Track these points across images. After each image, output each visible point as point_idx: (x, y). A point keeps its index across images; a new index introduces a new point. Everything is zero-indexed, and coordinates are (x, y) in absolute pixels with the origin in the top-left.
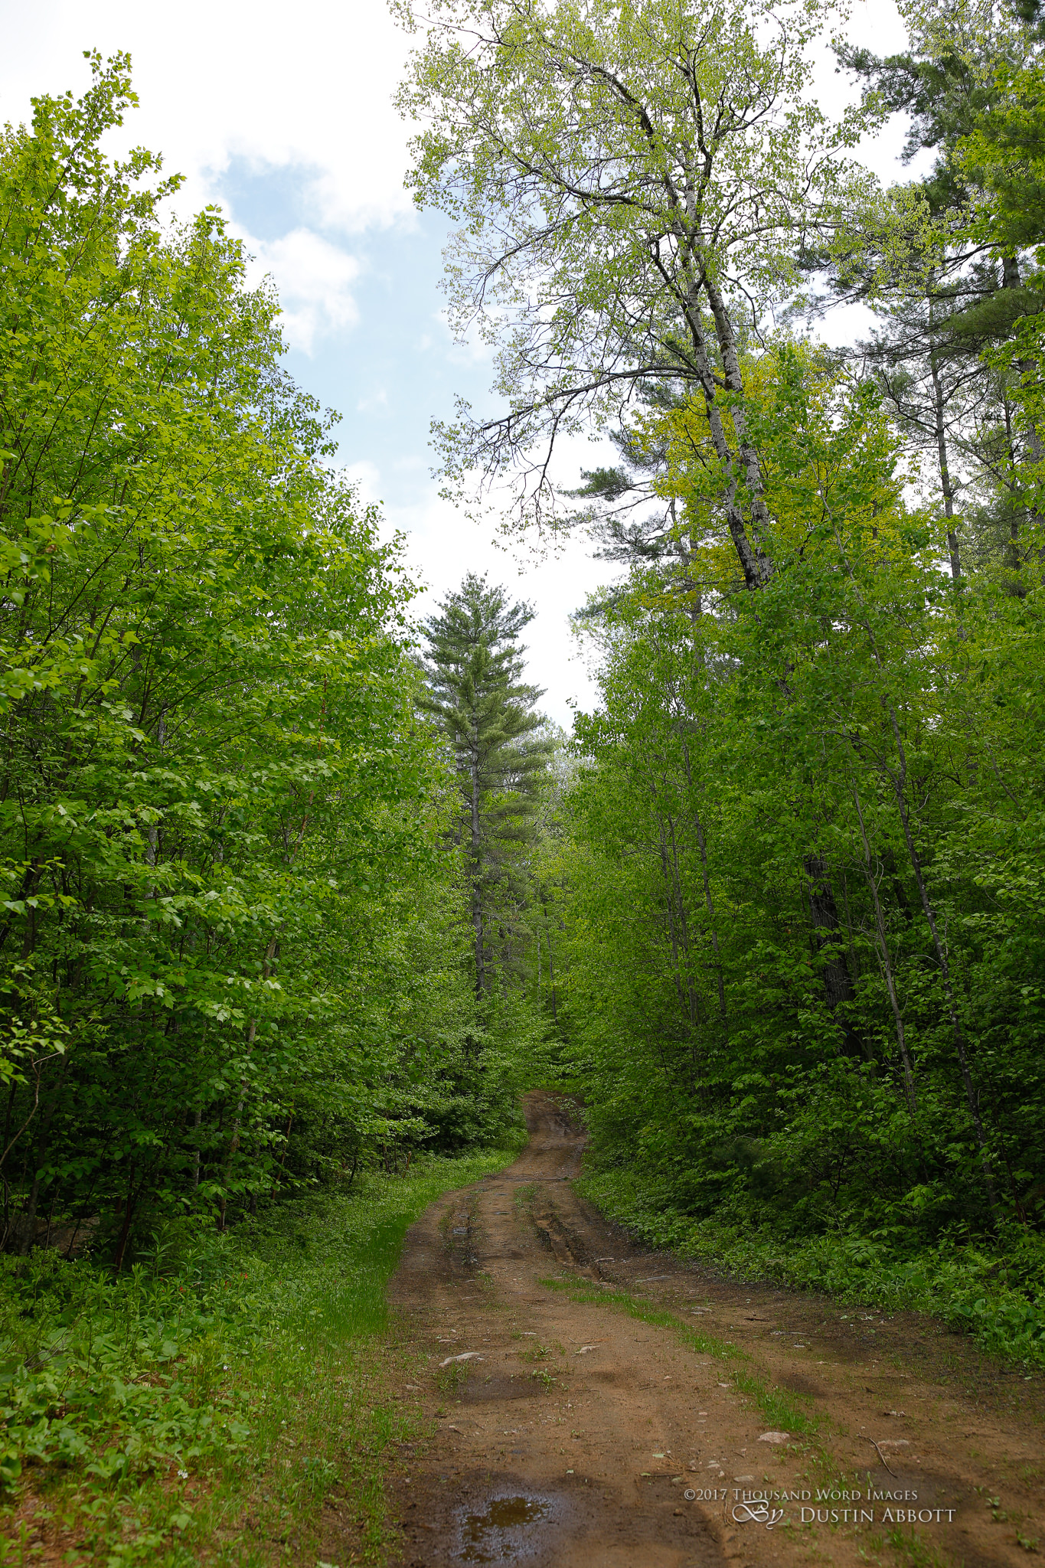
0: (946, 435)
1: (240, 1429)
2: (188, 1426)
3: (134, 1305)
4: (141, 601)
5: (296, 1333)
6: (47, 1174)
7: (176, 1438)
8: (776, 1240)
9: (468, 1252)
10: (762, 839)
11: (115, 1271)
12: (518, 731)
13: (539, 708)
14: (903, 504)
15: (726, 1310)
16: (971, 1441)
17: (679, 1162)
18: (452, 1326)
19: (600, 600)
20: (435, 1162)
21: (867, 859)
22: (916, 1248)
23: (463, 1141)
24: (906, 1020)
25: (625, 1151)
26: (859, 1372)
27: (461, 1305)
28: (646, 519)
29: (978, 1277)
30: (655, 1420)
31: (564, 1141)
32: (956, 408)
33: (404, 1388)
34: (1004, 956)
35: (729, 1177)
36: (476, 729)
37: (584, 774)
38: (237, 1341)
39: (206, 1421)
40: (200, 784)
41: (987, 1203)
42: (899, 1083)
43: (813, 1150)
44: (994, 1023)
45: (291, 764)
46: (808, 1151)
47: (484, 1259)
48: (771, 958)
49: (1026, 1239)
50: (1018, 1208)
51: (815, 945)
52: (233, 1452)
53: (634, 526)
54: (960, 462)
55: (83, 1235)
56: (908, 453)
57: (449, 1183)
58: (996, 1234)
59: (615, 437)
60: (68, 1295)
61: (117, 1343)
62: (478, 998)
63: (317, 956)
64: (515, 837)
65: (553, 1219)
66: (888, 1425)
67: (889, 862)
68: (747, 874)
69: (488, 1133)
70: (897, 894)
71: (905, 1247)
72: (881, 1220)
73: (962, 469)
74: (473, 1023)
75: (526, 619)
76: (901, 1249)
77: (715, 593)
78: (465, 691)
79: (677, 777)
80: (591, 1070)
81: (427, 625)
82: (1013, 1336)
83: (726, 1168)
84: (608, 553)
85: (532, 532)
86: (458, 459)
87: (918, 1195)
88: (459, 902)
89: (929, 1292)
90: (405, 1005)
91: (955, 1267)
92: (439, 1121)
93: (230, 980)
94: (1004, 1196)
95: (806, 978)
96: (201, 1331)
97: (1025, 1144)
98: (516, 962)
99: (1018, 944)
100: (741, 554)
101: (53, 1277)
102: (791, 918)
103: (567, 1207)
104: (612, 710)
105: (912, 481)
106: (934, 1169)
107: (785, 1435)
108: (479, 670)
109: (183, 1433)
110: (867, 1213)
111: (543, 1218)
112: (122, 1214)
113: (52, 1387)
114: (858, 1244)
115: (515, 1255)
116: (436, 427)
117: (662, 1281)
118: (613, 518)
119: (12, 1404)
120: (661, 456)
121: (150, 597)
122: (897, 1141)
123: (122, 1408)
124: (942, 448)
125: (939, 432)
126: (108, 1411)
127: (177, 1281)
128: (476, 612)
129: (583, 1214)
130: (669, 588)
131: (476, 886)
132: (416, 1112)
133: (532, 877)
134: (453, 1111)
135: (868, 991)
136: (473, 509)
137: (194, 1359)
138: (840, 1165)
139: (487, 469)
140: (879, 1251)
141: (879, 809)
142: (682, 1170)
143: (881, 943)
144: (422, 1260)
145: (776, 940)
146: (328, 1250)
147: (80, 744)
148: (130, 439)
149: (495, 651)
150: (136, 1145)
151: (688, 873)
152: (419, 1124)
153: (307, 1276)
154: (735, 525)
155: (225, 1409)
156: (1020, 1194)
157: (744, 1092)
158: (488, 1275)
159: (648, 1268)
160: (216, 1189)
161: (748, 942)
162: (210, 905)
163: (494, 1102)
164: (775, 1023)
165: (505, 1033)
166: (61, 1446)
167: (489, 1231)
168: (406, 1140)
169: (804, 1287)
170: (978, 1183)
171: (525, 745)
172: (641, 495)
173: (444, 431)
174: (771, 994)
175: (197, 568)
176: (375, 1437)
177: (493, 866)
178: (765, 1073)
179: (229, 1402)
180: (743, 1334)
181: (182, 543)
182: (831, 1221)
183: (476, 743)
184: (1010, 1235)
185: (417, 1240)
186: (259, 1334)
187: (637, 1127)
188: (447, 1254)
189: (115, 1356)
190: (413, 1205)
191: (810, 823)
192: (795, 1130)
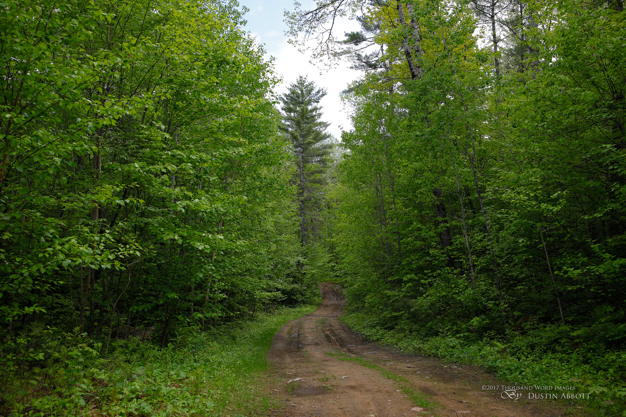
0: (495, 18)
1: (210, 404)
2: (190, 402)
3: (169, 358)
4: (168, 82)
5: (231, 370)
6: (134, 309)
7: (186, 407)
8: (419, 338)
9: (298, 343)
10: (416, 182)
11: (161, 346)
12: (319, 140)
13: (328, 131)
14: (477, 47)
15: (399, 364)
16: (494, 412)
17: (381, 309)
18: (292, 369)
19: (352, 86)
20: (286, 310)
21: (459, 189)
22: (474, 341)
23: (296, 302)
24: (472, 254)
25: (360, 305)
26: (451, 386)
27: (295, 361)
28: (371, 53)
29: (498, 352)
30: (371, 403)
31: (336, 302)
32: (499, 7)
33: (274, 391)
34: (512, 228)
35: (401, 315)
36: (302, 139)
37: (345, 156)
38: (209, 372)
39: (197, 401)
40: (191, 156)
41: (503, 324)
42: (469, 278)
43: (434, 304)
44: (507, 254)
45: (228, 149)
46: (432, 304)
47: (305, 345)
48: (419, 229)
49: (518, 338)
50: (515, 326)
51: (437, 224)
52: (208, 412)
53: (366, 56)
54: (501, 30)
55: (148, 333)
56: (479, 26)
57: (291, 318)
58: (506, 336)
59: (359, 19)
60: (143, 355)
61: (162, 372)
62: (302, 245)
63: (239, 227)
64: (318, 182)
65: (331, 331)
66: (461, 405)
67: (468, 191)
68: (410, 196)
69: (306, 298)
70: (470, 204)
71: (470, 341)
72: (461, 330)
73: (502, 33)
74: (300, 255)
75: (323, 95)
76: (468, 341)
77: (399, 83)
78: (298, 123)
79: (383, 158)
80: (347, 274)
81: (283, 96)
82: (511, 374)
83: (400, 311)
84: (356, 67)
85: (325, 57)
86: (296, 27)
87: (475, 321)
88: (295, 208)
89: (479, 357)
90: (274, 247)
91: (489, 348)
92: (287, 294)
93: (204, 235)
94: (510, 321)
95: (433, 237)
96: (195, 368)
97: (518, 302)
98: (318, 232)
99: (518, 223)
100: (410, 66)
101: (137, 348)
102: (427, 214)
103: (337, 326)
104: (357, 130)
105: (481, 37)
106: (481, 311)
107: (421, 409)
108: (304, 115)
109: (188, 404)
110: (455, 328)
111: (328, 330)
112: (164, 325)
113: (138, 387)
114: (451, 339)
115: (317, 344)
116: (286, 13)
117: (374, 353)
118: (358, 53)
119: (122, 394)
120: (378, 27)
121: (171, 81)
122: (468, 300)
123: (165, 396)
124: (494, 23)
125: (492, 17)
126: (159, 397)
127: (185, 350)
128: (302, 91)
129: (344, 329)
130: (381, 81)
131: (302, 202)
132: (278, 290)
133: (324, 198)
134: (293, 290)
135: (457, 242)
136: (302, 47)
137: (192, 378)
138: (445, 310)
139: (307, 31)
140: (459, 342)
141: (464, 170)
142: (382, 312)
143: (463, 223)
144: (280, 345)
145: (421, 222)
146: (244, 341)
147: (144, 140)
148: (162, 16)
149: (310, 108)
150: (169, 298)
151: (387, 196)
152: (279, 294)
153: (236, 350)
154: (408, 54)
155: (204, 397)
156: (515, 320)
157: (408, 282)
158: (306, 351)
159: (369, 349)
160: (200, 315)
161: (411, 223)
162: (196, 205)
163: (309, 287)
164: (420, 255)
165: (313, 259)
166: (141, 409)
167: (307, 335)
168: (274, 301)
169: (430, 356)
170: (499, 317)
171: (322, 146)
172: (369, 43)
173: (290, 15)
174: (419, 243)
175: (190, 70)
176: (263, 408)
177: (309, 194)
178: (416, 274)
179: (206, 394)
180: (405, 372)
181: (184, 59)
182: (441, 330)
183: (302, 145)
184: (511, 336)
185: (278, 338)
186: (217, 370)
187: (365, 295)
188: (290, 343)
189: (162, 377)
190: (276, 325)
191: (436, 175)
192: (428, 296)
